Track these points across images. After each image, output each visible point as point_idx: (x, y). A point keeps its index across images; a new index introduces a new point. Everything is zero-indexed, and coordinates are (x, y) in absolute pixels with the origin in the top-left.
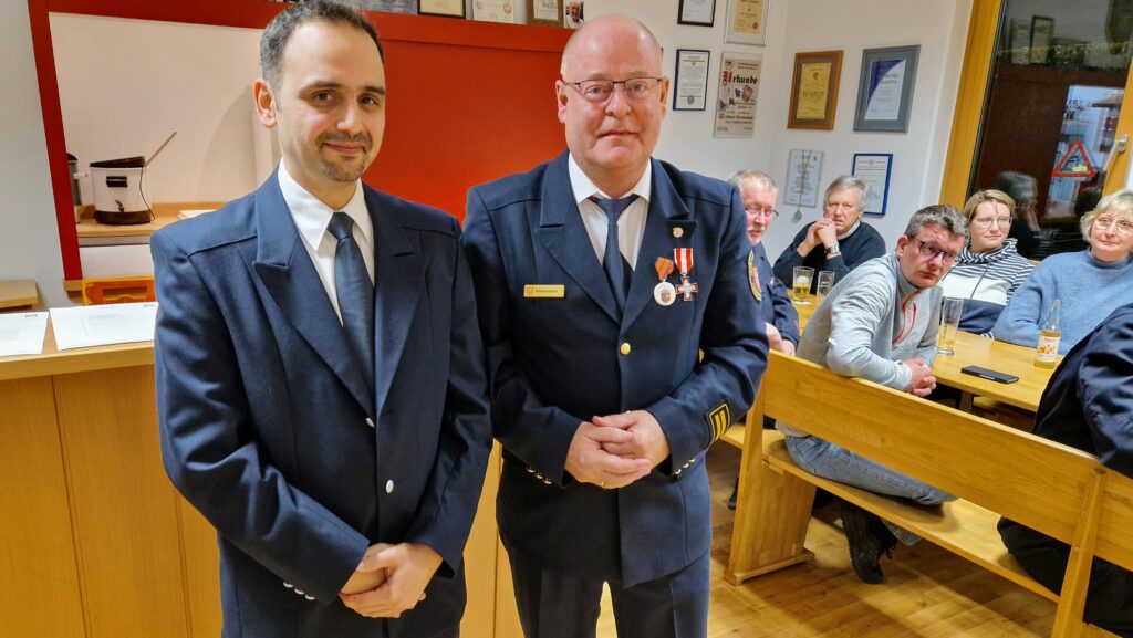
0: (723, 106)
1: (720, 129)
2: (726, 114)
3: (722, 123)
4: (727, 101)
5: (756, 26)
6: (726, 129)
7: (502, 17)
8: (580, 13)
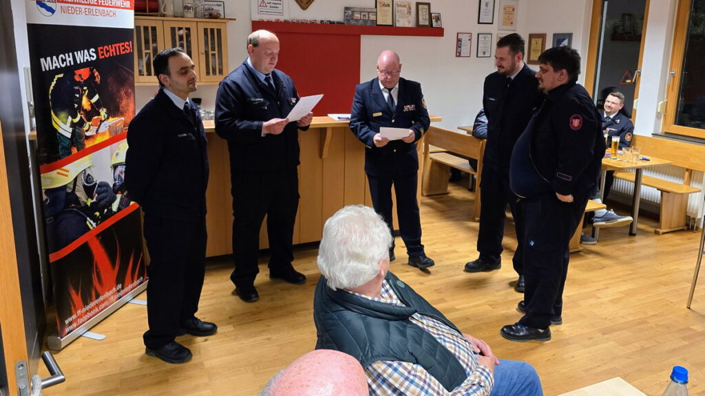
5: (512, 23)
7: (407, 25)
8: (438, 19)
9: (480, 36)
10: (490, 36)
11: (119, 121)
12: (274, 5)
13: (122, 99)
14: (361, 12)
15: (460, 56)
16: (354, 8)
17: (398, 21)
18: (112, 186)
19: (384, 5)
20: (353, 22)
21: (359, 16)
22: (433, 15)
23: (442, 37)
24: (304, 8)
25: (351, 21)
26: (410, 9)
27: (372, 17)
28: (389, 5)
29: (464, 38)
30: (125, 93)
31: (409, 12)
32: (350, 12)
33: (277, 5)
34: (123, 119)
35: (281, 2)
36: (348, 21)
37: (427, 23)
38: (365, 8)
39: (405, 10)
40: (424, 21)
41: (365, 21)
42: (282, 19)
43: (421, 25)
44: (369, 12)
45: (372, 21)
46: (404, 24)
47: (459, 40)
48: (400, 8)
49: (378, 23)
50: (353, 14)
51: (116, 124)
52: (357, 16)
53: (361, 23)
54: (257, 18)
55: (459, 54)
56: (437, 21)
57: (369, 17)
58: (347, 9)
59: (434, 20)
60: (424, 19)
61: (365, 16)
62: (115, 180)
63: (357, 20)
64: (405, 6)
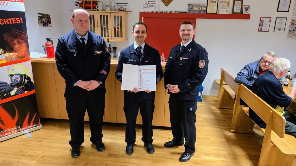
0: (290, 31)
1: (289, 37)
2: (291, 33)
3: (290, 36)
4: (292, 30)
6: (291, 37)
7: (225, 13)
8: (247, 9)
9: (277, 19)
10: (285, 19)
11: (14, 55)
12: (151, 4)
13: (15, 45)
14: (197, 6)
15: (261, 31)
16: (193, 4)
17: (220, 11)
18: (10, 84)
19: (213, 2)
20: (192, 12)
21: (196, 8)
22: (244, 7)
23: (249, 20)
24: (167, 6)
25: (191, 11)
26: (229, 4)
27: (204, 9)
28: (215, 2)
29: (266, 21)
30: (18, 42)
31: (228, 6)
32: (191, 7)
33: (153, 4)
34: (17, 54)
35: (155, 3)
36: (190, 11)
37: (239, 12)
38: (200, 4)
39: (226, 4)
40: (237, 10)
41: (199, 11)
42: (155, 11)
43: (235, 13)
44: (202, 6)
45: (204, 11)
46: (224, 12)
47: (261, 22)
48: (222, 4)
49: (207, 12)
50: (192, 8)
51: (11, 56)
52: (195, 8)
53: (197, 12)
54: (142, 11)
55: (260, 30)
56: (246, 10)
57: (202, 9)
58: (189, 5)
59: (244, 10)
60: (237, 9)
61: (200, 8)
62: (12, 81)
63: (194, 11)
64: (226, 2)
